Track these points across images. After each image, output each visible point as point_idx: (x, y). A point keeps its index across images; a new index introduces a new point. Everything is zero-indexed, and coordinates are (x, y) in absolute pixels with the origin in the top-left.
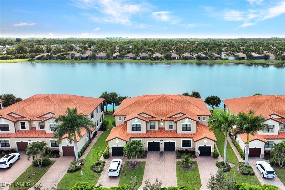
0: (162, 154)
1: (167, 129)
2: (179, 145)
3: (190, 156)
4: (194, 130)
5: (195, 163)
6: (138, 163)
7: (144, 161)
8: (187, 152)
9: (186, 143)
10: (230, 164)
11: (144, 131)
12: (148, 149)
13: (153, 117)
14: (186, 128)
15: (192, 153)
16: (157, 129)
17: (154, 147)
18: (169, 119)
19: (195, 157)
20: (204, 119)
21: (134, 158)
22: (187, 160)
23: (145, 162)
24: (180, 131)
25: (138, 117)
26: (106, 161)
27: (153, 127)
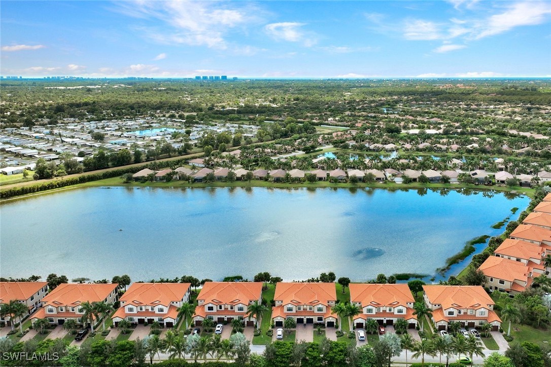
0: (305, 325)
1: (308, 310)
2: (315, 320)
3: (322, 328)
4: (324, 311)
5: (324, 331)
6: (292, 331)
8: (320, 324)
9: (320, 319)
10: (344, 332)
11: (294, 311)
12: (297, 322)
13: (299, 303)
14: (320, 310)
15: (323, 325)
16: (302, 310)
17: (300, 321)
18: (309, 304)
19: (325, 328)
20: (332, 302)
21: (290, 328)
22: (319, 330)
23: (295, 331)
24: (316, 311)
25: (291, 303)
26: (273, 329)
27: (299, 309)
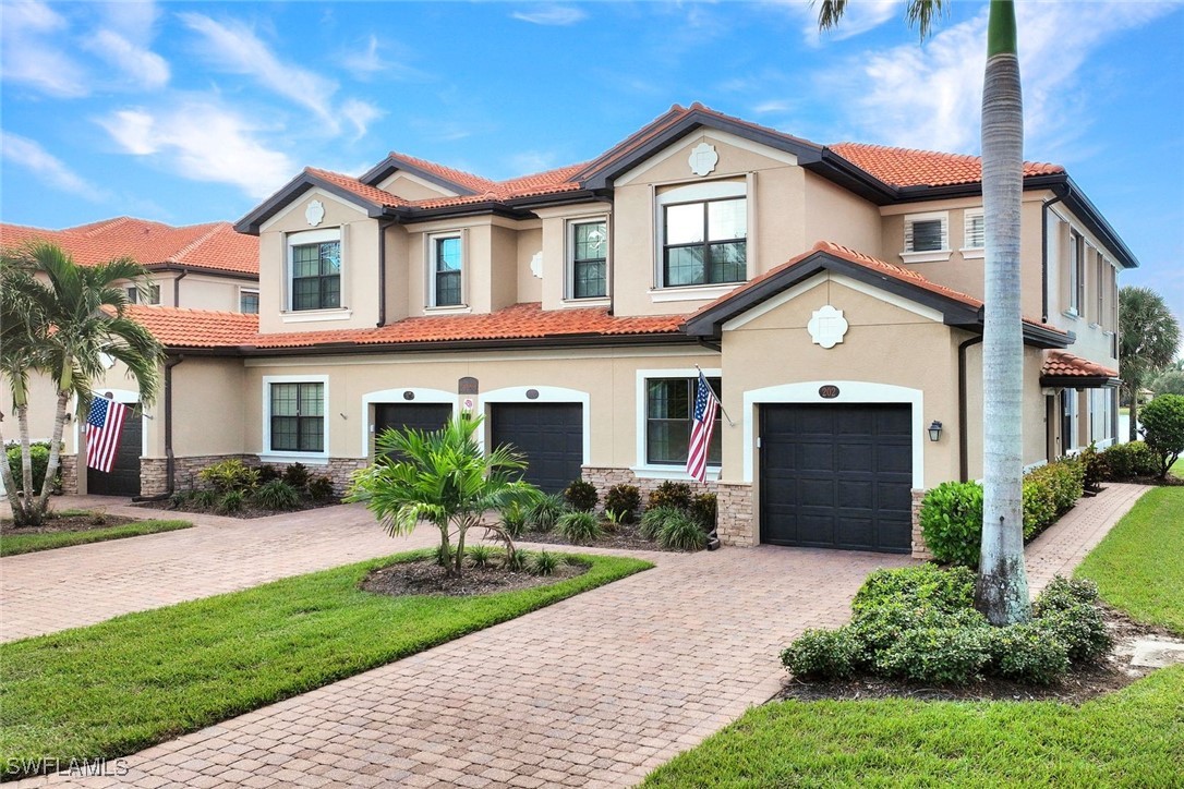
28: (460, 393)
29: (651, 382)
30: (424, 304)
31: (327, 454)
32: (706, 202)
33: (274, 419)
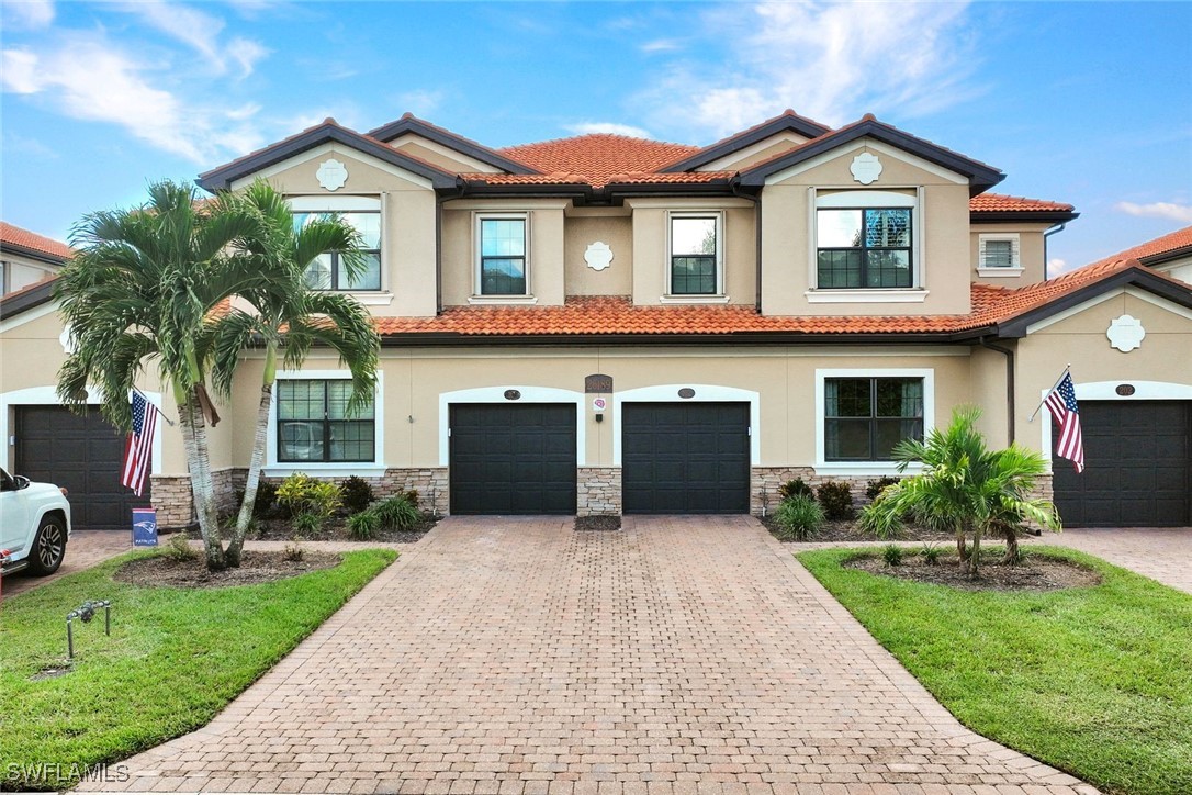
7: (396, 549)
12: (443, 482)
28: (587, 391)
29: (828, 381)
30: (468, 293)
31: (381, 463)
32: (864, 210)
33: (280, 422)
